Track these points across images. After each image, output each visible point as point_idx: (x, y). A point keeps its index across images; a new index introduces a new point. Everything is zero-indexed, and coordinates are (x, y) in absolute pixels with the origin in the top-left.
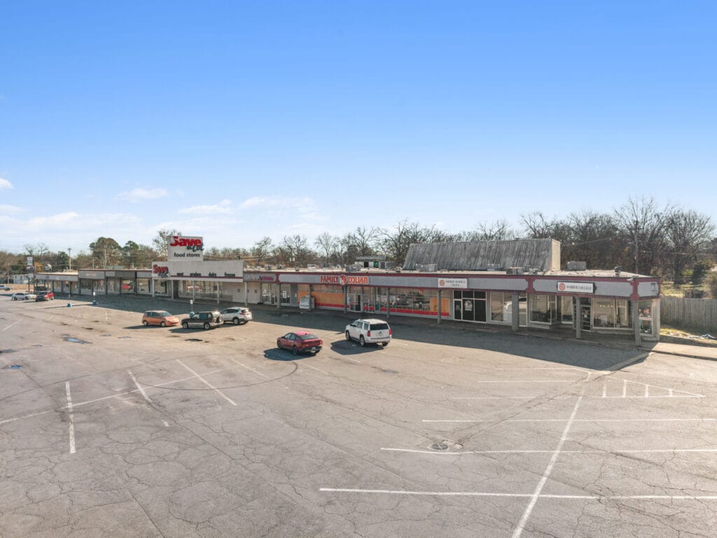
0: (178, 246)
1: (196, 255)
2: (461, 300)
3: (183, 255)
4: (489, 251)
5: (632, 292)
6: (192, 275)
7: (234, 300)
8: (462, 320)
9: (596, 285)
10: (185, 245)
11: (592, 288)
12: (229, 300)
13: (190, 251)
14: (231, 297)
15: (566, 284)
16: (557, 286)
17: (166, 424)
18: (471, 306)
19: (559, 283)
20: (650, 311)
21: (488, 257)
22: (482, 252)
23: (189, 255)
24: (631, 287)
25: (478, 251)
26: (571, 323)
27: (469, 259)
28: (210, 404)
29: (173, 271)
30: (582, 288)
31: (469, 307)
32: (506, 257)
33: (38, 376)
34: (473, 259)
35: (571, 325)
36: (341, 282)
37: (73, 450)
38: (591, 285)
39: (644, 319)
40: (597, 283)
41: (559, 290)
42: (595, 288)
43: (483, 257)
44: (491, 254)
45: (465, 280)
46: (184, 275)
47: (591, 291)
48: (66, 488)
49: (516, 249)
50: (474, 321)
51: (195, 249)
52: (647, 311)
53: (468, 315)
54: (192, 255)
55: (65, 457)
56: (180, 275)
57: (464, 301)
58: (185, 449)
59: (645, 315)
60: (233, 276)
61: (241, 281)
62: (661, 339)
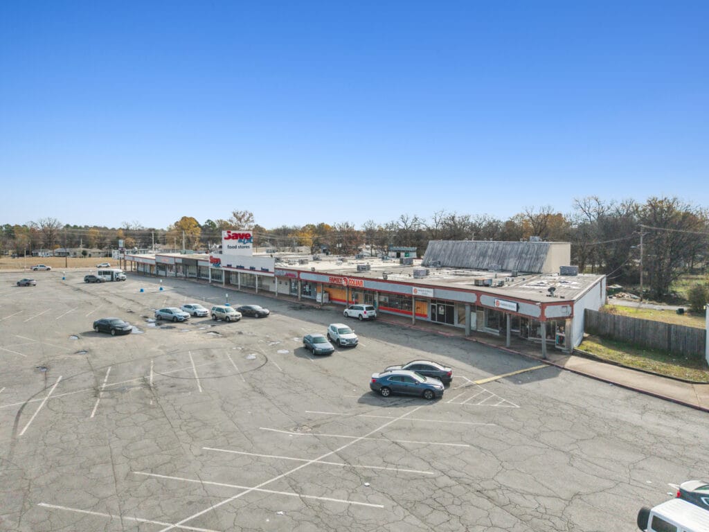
0: (231, 240)
1: (247, 247)
2: (436, 305)
3: (235, 247)
4: (496, 253)
5: (540, 314)
6: (238, 267)
7: (271, 290)
8: (436, 322)
9: (519, 304)
10: (237, 238)
11: (516, 307)
12: (267, 289)
13: (242, 244)
14: (269, 287)
15: (500, 301)
16: (495, 302)
17: (151, 403)
18: (443, 310)
19: (496, 300)
20: (564, 328)
21: (494, 257)
22: (490, 252)
23: (240, 247)
24: (540, 310)
25: (486, 251)
27: (478, 258)
28: (185, 390)
29: (224, 263)
30: (510, 306)
31: (442, 311)
32: (509, 258)
33: (94, 362)
34: (481, 259)
36: (344, 283)
37: (92, 416)
38: (515, 305)
39: (560, 334)
40: (521, 304)
41: (495, 306)
42: (518, 307)
43: (490, 257)
44: (497, 254)
45: (432, 290)
46: (233, 266)
47: (515, 310)
48: (80, 436)
49: (519, 250)
50: (446, 324)
51: (246, 241)
52: (562, 328)
53: (441, 318)
54: (244, 247)
55: (87, 419)
56: (229, 266)
57: (438, 306)
58: (151, 419)
59: (561, 332)
60: (266, 271)
61: (273, 275)
62: (574, 352)
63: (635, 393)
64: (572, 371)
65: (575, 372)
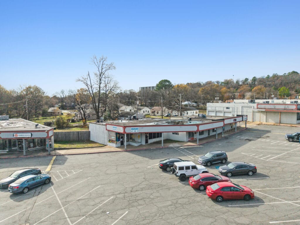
9: (32, 134)
11: (31, 135)
15: (18, 134)
16: (14, 135)
19: (15, 134)
24: (46, 134)
26: (16, 148)
30: (26, 135)
35: (16, 149)
40: (33, 133)
41: (15, 137)
62: (54, 149)
63: (116, 153)
64: (68, 155)
65: (69, 155)
